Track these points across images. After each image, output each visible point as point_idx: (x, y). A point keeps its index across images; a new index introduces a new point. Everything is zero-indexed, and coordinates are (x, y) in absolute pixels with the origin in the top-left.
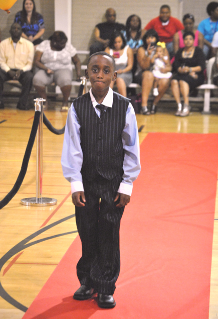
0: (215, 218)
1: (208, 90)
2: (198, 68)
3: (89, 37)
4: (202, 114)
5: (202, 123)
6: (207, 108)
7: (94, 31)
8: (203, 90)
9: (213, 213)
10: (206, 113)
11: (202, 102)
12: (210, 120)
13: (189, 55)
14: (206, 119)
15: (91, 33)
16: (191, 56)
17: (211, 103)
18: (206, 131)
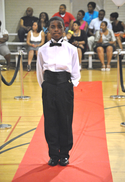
0: (106, 132)
1: (91, 55)
2: (83, 42)
3: (17, 25)
4: (88, 69)
5: (88, 75)
6: (90, 66)
7: (20, 21)
8: (88, 55)
9: (105, 129)
10: (90, 69)
11: (88, 63)
12: (93, 73)
13: (78, 34)
14: (90, 72)
15: (18, 22)
16: (79, 35)
17: (93, 63)
18: (90, 80)
